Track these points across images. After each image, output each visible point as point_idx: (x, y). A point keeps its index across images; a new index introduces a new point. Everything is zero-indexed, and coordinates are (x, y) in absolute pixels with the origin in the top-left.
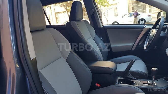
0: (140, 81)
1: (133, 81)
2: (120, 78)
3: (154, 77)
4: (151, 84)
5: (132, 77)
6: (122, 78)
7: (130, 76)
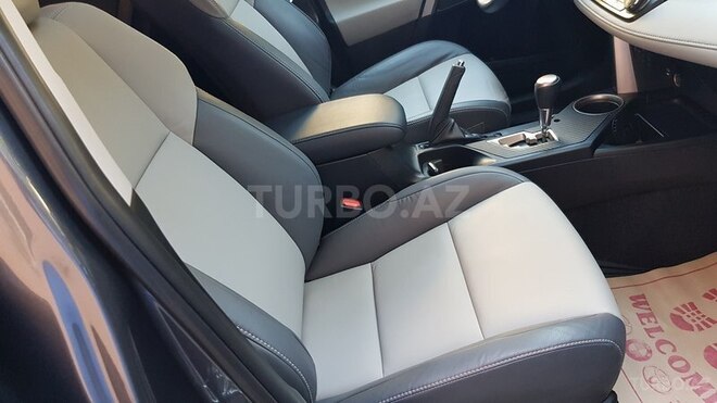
0: (496, 141)
1: (473, 146)
2: (422, 151)
3: (548, 110)
4: (540, 140)
5: (464, 133)
6: (425, 147)
7: (457, 133)
